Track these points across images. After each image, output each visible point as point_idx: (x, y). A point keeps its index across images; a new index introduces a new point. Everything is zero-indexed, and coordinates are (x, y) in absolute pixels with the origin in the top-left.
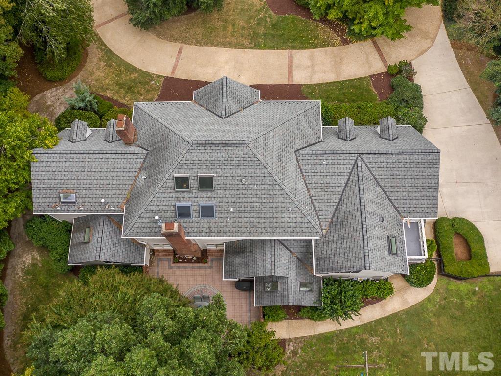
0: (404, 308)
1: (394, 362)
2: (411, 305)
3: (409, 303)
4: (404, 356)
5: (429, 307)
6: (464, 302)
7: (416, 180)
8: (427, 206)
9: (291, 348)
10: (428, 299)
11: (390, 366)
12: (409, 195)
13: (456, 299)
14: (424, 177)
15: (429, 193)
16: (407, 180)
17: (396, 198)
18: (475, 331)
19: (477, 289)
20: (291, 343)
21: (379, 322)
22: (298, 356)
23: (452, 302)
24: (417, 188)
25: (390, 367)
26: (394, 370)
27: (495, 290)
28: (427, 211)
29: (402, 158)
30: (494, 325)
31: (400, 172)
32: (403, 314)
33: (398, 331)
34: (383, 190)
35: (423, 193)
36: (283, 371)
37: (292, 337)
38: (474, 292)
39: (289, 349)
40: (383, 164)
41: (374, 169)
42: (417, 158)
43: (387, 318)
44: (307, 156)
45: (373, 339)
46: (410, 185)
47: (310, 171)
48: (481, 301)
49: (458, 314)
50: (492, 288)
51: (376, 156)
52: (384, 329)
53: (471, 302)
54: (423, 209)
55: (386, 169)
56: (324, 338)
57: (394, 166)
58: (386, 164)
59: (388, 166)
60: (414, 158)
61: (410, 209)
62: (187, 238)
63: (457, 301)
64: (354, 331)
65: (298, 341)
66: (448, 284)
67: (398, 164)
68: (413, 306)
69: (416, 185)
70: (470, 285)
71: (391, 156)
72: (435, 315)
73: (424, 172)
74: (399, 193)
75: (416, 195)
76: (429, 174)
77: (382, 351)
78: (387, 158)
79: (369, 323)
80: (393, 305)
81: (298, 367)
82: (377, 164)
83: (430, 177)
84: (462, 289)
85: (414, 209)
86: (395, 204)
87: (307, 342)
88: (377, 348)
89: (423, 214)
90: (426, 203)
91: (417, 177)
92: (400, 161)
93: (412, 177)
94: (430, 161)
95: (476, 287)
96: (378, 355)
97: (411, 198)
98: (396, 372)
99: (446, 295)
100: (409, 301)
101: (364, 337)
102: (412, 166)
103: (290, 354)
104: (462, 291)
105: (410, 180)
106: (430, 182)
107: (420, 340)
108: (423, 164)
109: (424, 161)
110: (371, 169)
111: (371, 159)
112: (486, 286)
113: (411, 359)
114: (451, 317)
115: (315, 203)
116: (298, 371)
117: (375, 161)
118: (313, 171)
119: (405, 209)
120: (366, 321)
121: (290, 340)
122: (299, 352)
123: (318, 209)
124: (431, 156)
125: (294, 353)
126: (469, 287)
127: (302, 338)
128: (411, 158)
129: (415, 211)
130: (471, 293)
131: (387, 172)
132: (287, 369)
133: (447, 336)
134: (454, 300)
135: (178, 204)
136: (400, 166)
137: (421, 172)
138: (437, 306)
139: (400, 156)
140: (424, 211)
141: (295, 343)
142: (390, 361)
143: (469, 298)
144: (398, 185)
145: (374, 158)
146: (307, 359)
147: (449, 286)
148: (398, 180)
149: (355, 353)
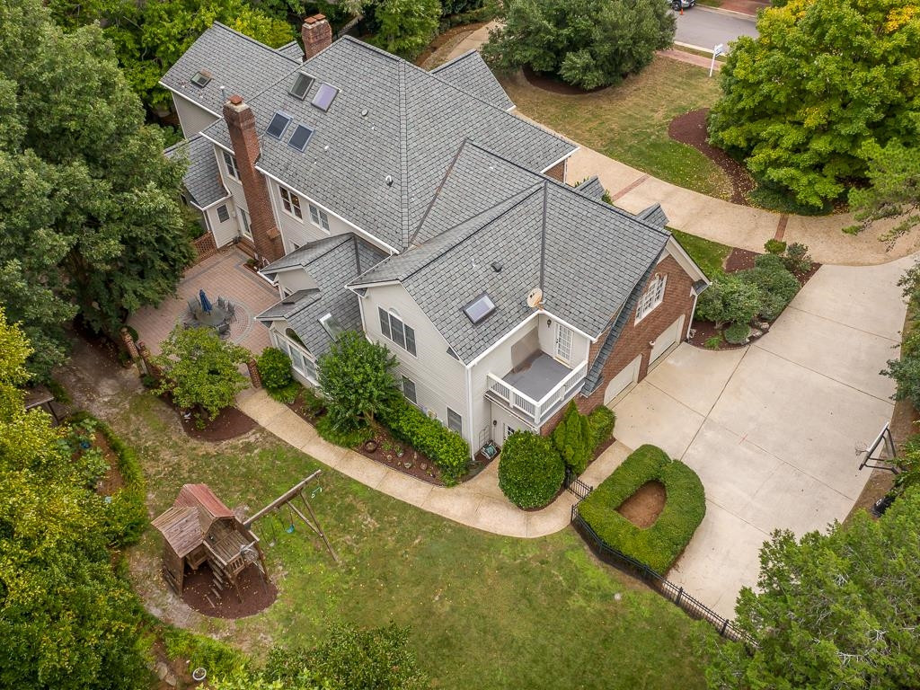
0: (462, 522)
1: (361, 572)
2: (478, 526)
3: (478, 522)
4: (384, 578)
5: (503, 551)
6: (572, 595)
7: (604, 260)
8: (593, 310)
9: (252, 439)
10: (515, 542)
11: (350, 572)
12: (576, 278)
13: (561, 578)
14: (618, 261)
15: (610, 290)
16: (590, 253)
17: (553, 271)
18: (543, 647)
19: (618, 597)
20: (258, 435)
21: (404, 507)
22: (249, 454)
23: (551, 576)
24: (596, 272)
25: (346, 572)
26: (347, 583)
27: (649, 621)
28: (587, 318)
29: (604, 217)
30: (589, 667)
31: (586, 235)
32: (450, 527)
33: (417, 541)
34: (543, 249)
35: (600, 285)
36: (208, 454)
37: (269, 429)
38: (607, 597)
39: (248, 438)
40: (571, 211)
41: (552, 212)
42: (627, 228)
43: (421, 513)
44: (478, 150)
45: (369, 519)
46: (588, 263)
47: (464, 169)
48: (604, 617)
49: (542, 600)
50: (647, 615)
51: (569, 194)
52: (399, 523)
53: (584, 605)
54: (582, 310)
55: (570, 221)
56: (306, 462)
57: (584, 223)
58: (575, 213)
59: (575, 218)
60: (622, 226)
61: (564, 300)
62: (257, 167)
63: (560, 582)
64: (355, 487)
65: (270, 439)
66: (573, 548)
67: (593, 222)
68: (480, 530)
69: (598, 267)
70: (612, 582)
71: (591, 205)
72: (500, 568)
73: (624, 253)
74: (563, 266)
75: (586, 283)
76: (629, 261)
77: (361, 545)
78: (582, 206)
79: (389, 498)
80: (453, 504)
81: (232, 465)
82: (562, 207)
83: (628, 266)
84: (589, 573)
85: (568, 302)
86: (546, 279)
87: (278, 449)
88: (360, 534)
89: (576, 318)
90: (593, 305)
91: (608, 256)
92: (598, 219)
93: (599, 252)
94: (645, 242)
95: (619, 592)
96: (349, 543)
97: (575, 284)
98: (346, 586)
99: (551, 560)
100: (481, 520)
101: (360, 506)
102: (611, 236)
103: (242, 444)
104: (586, 576)
105: (594, 255)
106: (621, 274)
107: (434, 580)
108: (630, 240)
109: (635, 237)
110: (548, 210)
111: (559, 195)
112: (639, 604)
113: (391, 592)
114: (524, 595)
115: (433, 208)
116: (224, 469)
117: (563, 202)
118: (467, 171)
119: (555, 295)
120: (386, 491)
121: (262, 430)
122: (256, 451)
123: (430, 216)
124: (651, 234)
125: (248, 447)
126: (607, 582)
127: (280, 440)
128: (618, 223)
129: (568, 307)
130: (600, 593)
131: (569, 226)
132: (214, 456)
133: (485, 612)
134: (557, 576)
135: (280, 113)
136: (593, 227)
137: (619, 251)
138: (518, 561)
139: (604, 212)
140: (582, 315)
141: (264, 438)
142: (356, 565)
143: (587, 597)
144: (571, 253)
145: (564, 197)
146: (255, 467)
147: (570, 552)
148: (575, 245)
149: (321, 513)
